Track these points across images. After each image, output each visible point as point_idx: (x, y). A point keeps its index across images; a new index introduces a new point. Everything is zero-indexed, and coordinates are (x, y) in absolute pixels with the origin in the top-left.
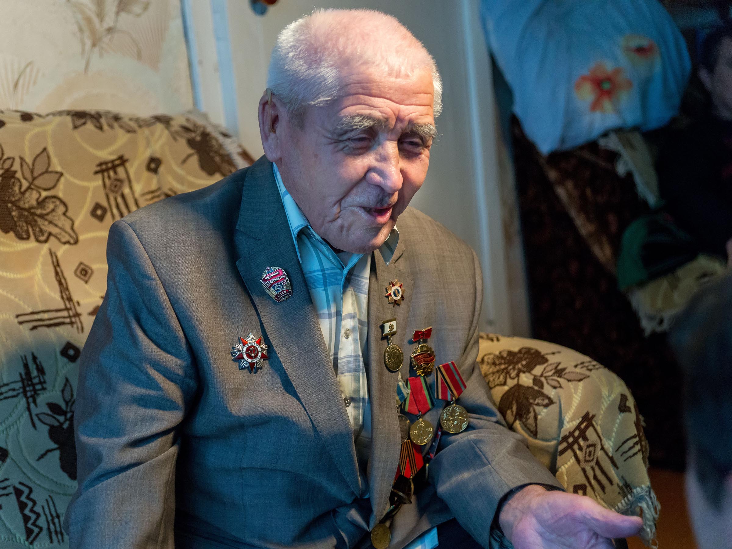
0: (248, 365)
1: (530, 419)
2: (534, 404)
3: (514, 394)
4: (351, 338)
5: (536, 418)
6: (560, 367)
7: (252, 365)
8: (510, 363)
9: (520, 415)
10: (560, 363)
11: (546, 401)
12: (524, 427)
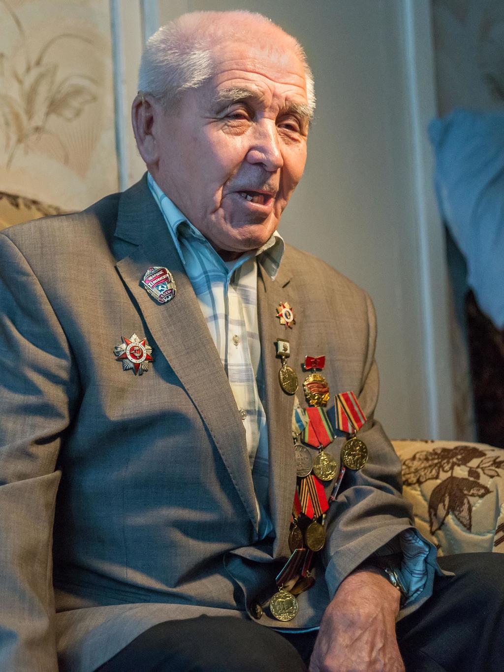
0: (132, 365)
1: (464, 512)
2: (469, 495)
3: (447, 487)
4: (240, 345)
5: (470, 510)
6: (498, 460)
7: (137, 366)
8: (443, 458)
9: (453, 508)
10: (498, 457)
11: (482, 491)
12: (456, 520)
